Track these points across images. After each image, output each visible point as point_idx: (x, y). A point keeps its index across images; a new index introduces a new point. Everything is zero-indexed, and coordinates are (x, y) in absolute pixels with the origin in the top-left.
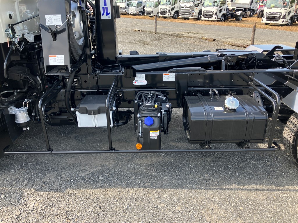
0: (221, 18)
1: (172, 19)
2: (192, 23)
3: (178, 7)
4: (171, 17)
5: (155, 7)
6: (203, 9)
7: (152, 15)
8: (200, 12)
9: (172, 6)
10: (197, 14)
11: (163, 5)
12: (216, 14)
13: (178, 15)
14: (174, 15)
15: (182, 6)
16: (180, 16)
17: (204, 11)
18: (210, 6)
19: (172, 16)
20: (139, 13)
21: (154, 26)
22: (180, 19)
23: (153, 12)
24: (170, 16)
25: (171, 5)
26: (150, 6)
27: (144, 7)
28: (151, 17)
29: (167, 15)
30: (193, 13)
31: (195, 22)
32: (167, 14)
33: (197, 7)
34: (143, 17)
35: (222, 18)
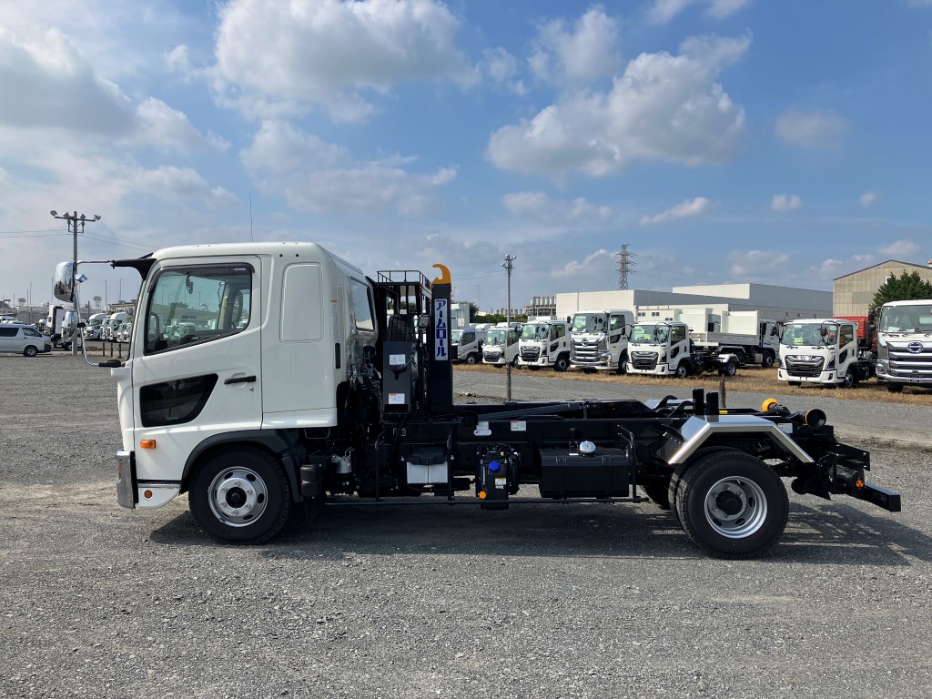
0: (678, 368)
1: (553, 373)
2: (603, 380)
3: (568, 344)
4: (549, 367)
5: (509, 345)
6: (631, 348)
7: (500, 361)
8: (624, 356)
9: (552, 340)
10: (617, 359)
11: (528, 338)
12: (664, 359)
13: (569, 363)
14: (557, 362)
15: (577, 341)
16: (573, 364)
17: (632, 353)
18: (646, 342)
19: (553, 364)
20: (467, 358)
21: (505, 387)
22: (573, 371)
23: (503, 355)
24: (546, 364)
25: (548, 340)
26: (496, 342)
27: (481, 343)
28: (500, 366)
29: (539, 362)
30: (606, 358)
31: (610, 379)
32: (540, 360)
33: (615, 344)
34: (477, 366)
35: (680, 370)
